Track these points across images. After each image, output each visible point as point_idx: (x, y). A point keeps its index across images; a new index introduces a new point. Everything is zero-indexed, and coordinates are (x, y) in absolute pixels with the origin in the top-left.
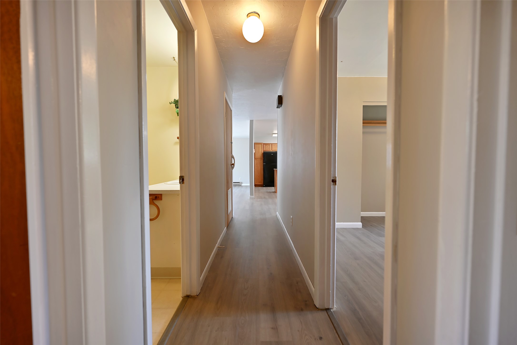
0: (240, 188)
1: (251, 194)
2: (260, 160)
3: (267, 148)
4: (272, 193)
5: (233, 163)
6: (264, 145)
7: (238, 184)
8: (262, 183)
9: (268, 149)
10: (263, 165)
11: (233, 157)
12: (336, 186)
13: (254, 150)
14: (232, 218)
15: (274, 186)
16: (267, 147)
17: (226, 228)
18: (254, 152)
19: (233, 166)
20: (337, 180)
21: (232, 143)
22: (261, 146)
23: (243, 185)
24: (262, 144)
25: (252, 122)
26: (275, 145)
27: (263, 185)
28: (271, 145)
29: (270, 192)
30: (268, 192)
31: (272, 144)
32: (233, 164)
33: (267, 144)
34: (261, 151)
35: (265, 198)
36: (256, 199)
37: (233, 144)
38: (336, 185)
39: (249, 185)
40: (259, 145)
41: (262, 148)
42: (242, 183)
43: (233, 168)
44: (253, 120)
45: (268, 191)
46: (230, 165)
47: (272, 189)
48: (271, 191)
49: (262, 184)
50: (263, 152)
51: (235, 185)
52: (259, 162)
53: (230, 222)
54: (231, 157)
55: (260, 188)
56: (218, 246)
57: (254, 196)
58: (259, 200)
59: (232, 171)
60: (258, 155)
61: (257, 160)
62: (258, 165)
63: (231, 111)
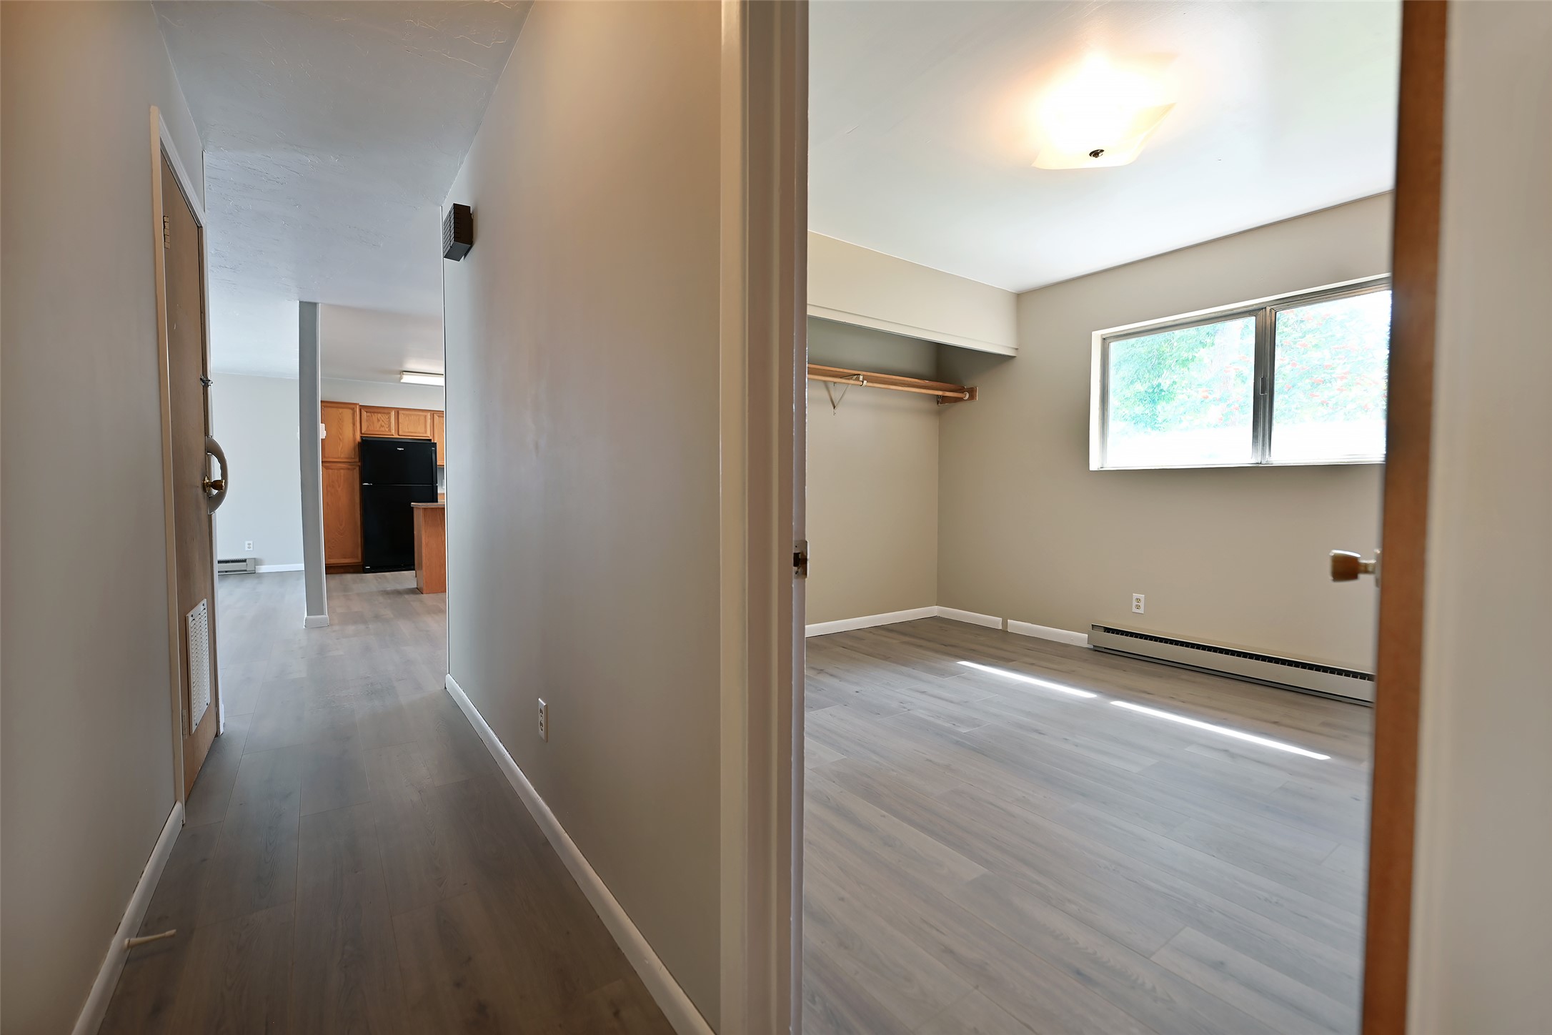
0: (249, 583)
1: (314, 606)
2: (349, 469)
3: (377, 426)
4: (407, 596)
5: (216, 475)
6: (364, 414)
7: (242, 569)
8: (358, 559)
9: (383, 429)
10: (362, 488)
11: (213, 449)
12: (806, 579)
13: (322, 427)
14: (217, 735)
15: (414, 565)
16: (378, 420)
17: (178, 806)
18: (322, 433)
19: (215, 492)
20: (808, 557)
21: (206, 383)
22: (350, 416)
23: (263, 569)
24: (353, 410)
25: (308, 312)
26: (411, 415)
27: (363, 566)
28: (393, 413)
29: (398, 593)
30: (386, 593)
31: (400, 412)
32: (217, 485)
33: (376, 410)
34: (350, 435)
35: (377, 617)
36: (336, 628)
37: (212, 389)
38: (806, 574)
39: (301, 567)
40: (341, 410)
41: (354, 424)
42: (257, 562)
43: (215, 502)
44: (315, 305)
45: (390, 587)
46: (200, 491)
47: (406, 579)
48: (399, 587)
49: (356, 561)
50: (358, 439)
51: (226, 572)
52: (342, 478)
53: (203, 765)
54: (203, 448)
55: (349, 577)
56: (126, 942)
57: (326, 616)
58: (351, 629)
59: (210, 518)
60: (340, 449)
61: (331, 471)
62: (339, 487)
63: (200, 228)
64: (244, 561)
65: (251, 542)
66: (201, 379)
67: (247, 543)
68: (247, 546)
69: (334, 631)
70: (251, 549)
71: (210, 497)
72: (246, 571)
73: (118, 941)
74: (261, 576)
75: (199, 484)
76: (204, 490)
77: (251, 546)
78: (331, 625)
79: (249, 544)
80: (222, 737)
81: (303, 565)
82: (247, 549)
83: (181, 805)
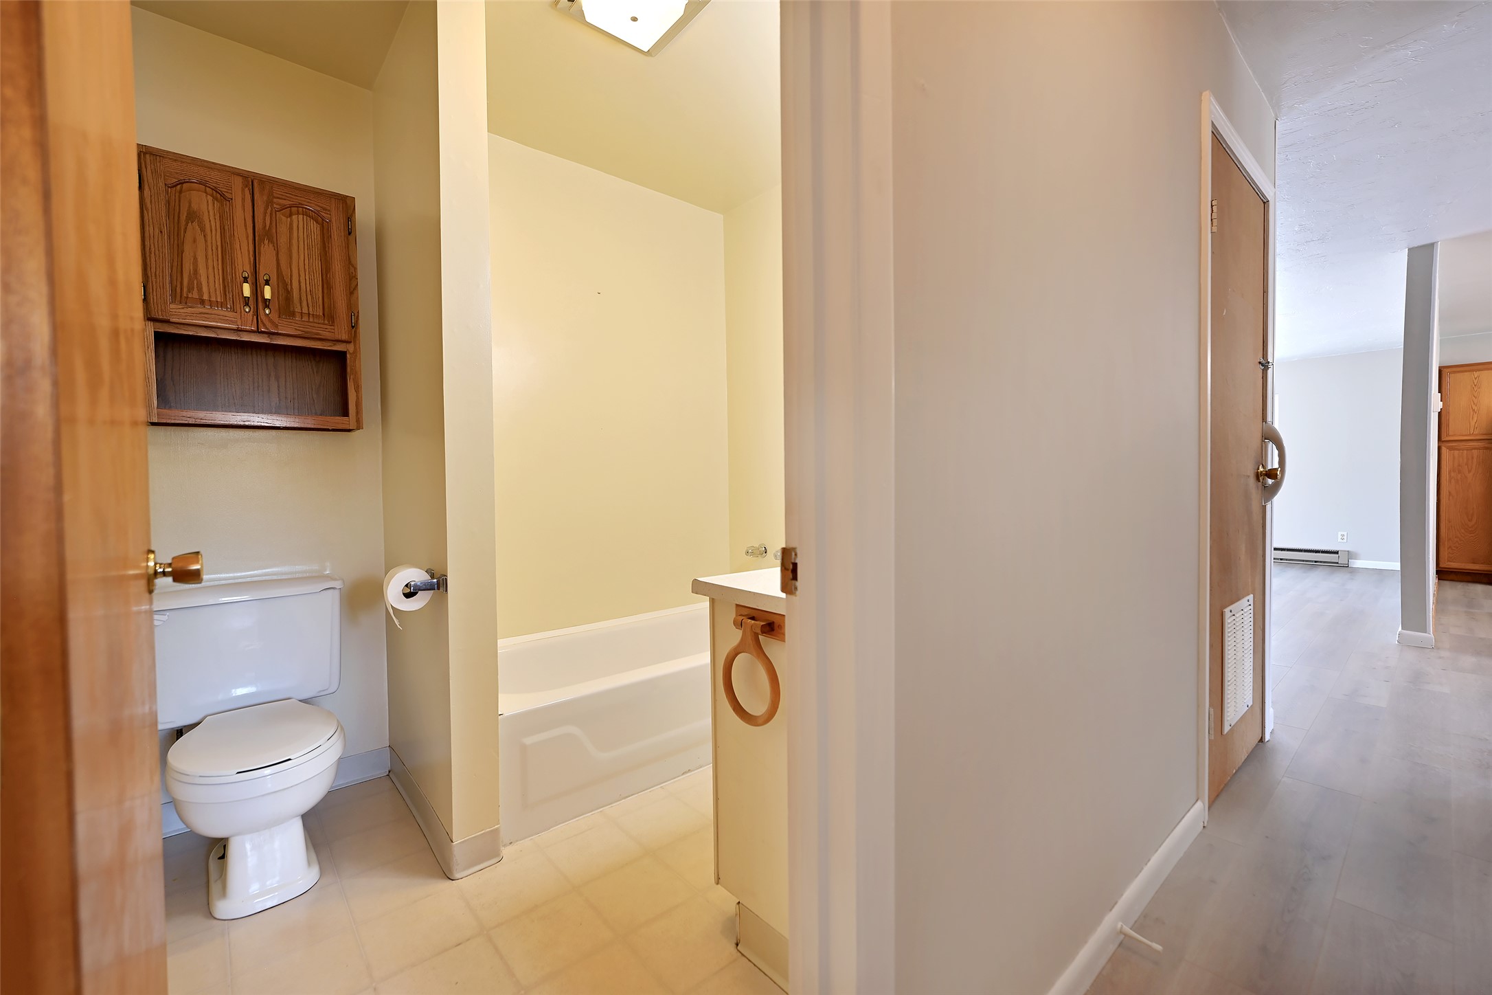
0: (1339, 577)
1: (1412, 615)
2: (1487, 448)
5: (1273, 463)
7: (1334, 561)
11: (1270, 436)
13: (1436, 397)
14: (1260, 742)
17: (1200, 806)
18: (1437, 405)
19: (1270, 481)
21: (1265, 366)
22: (1488, 380)
23: (1357, 564)
32: (1271, 474)
34: (1488, 405)
36: (1444, 654)
39: (1396, 566)
40: (1476, 374)
42: (1350, 555)
43: (1271, 490)
44: (1432, 247)
46: (1252, 480)
49: (1490, 569)
51: (1316, 562)
52: (1475, 460)
53: (1239, 768)
54: (1259, 435)
55: (1479, 589)
56: (1119, 926)
57: (1430, 635)
58: (1468, 660)
59: (1264, 508)
60: (1473, 423)
61: (1456, 452)
62: (1469, 471)
63: (1266, 203)
64: (1337, 553)
65: (1345, 533)
66: (1260, 363)
67: (1340, 533)
68: (1340, 537)
69: (1440, 658)
70: (1345, 541)
71: (1265, 487)
72: (1338, 563)
73: (1111, 921)
74: (1355, 571)
75: (1251, 472)
76: (1258, 479)
77: (1345, 537)
78: (1436, 648)
79: (1343, 535)
80: (1268, 744)
81: (1399, 564)
82: (1339, 540)
83: (1202, 804)
